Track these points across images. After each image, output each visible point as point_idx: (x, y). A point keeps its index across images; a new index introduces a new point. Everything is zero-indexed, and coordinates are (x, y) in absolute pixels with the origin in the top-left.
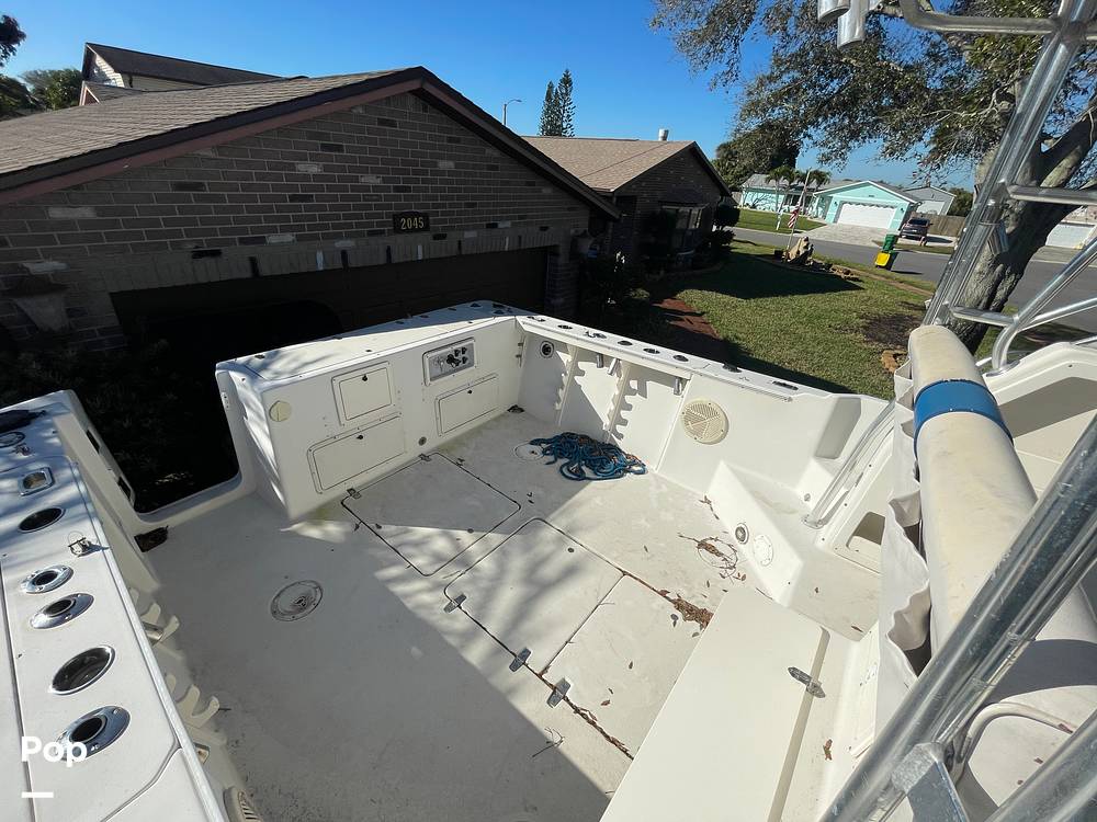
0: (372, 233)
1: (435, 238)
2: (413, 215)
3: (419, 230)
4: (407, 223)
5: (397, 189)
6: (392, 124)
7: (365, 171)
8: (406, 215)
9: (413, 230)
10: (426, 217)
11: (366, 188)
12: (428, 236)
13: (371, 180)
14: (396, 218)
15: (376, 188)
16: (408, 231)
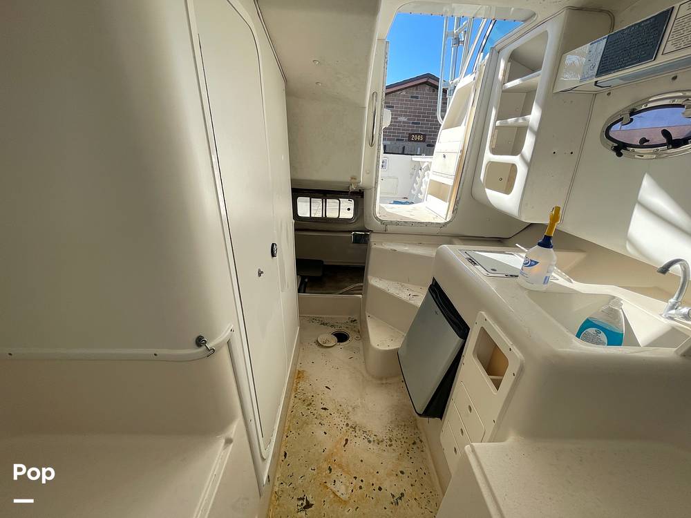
0: (398, 140)
1: (427, 146)
2: (418, 134)
3: (420, 141)
4: (416, 137)
5: (413, 123)
6: (417, 97)
7: (401, 115)
8: (415, 134)
9: (417, 141)
10: (424, 136)
11: (400, 122)
12: (425, 144)
13: (403, 119)
14: (410, 135)
15: (404, 122)
16: (414, 141)
